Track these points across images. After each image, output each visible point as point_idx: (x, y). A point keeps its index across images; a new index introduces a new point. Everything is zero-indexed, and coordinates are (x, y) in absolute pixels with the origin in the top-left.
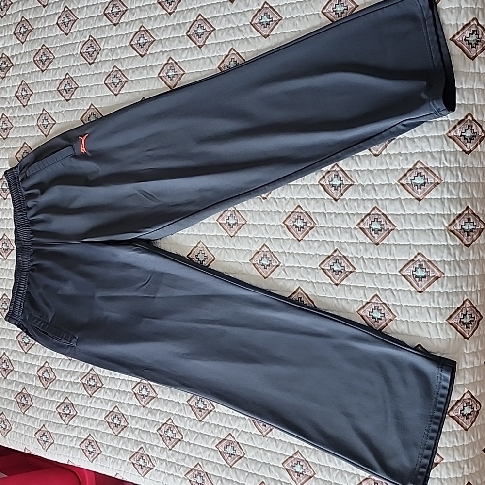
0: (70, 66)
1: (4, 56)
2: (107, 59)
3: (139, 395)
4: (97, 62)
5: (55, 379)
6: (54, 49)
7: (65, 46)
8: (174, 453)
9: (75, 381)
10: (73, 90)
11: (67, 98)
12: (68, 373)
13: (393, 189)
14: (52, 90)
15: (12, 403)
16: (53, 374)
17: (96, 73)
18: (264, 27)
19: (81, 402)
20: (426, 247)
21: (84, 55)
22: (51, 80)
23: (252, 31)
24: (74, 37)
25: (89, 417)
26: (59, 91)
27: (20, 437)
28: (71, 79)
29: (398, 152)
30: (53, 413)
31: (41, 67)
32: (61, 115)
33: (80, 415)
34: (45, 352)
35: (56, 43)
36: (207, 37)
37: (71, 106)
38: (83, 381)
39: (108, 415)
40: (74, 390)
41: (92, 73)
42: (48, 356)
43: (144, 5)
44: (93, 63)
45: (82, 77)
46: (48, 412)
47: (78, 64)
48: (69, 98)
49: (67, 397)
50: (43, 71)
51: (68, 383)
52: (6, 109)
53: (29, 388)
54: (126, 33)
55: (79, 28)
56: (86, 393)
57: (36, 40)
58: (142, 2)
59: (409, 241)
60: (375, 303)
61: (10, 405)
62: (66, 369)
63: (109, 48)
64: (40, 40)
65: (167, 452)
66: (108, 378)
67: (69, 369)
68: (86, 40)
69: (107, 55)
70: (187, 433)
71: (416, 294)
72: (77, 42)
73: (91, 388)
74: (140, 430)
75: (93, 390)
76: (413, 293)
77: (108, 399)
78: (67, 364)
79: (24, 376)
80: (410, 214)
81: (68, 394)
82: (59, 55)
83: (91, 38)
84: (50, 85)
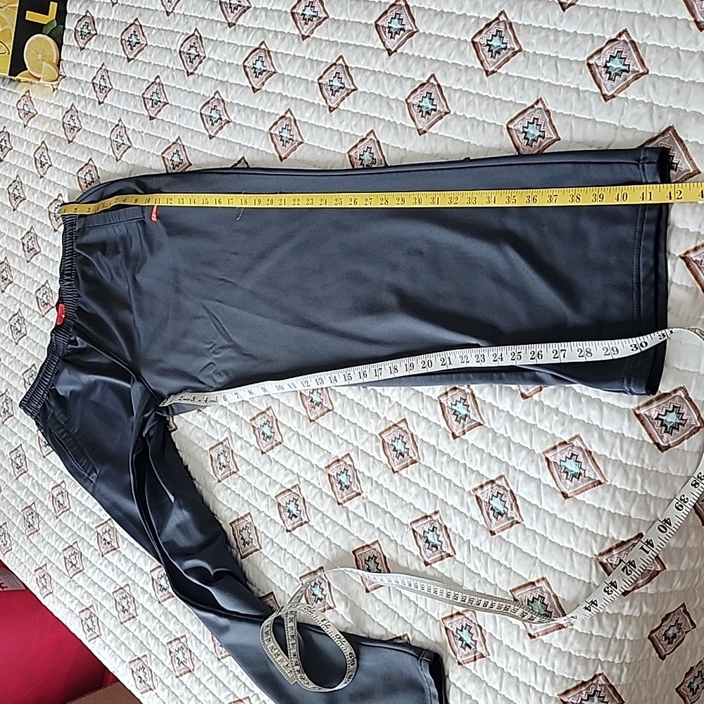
0: (164, 66)
1: (88, 14)
2: (210, 76)
3: (157, 583)
4: (198, 75)
5: (68, 509)
6: (149, 29)
7: (163, 32)
8: (180, 684)
9: (89, 525)
10: (161, 105)
11: (151, 115)
12: (84, 510)
13: (533, 461)
14: (136, 94)
15: (18, 516)
16: (68, 501)
17: (192, 92)
18: (422, 116)
19: (91, 557)
20: (557, 574)
21: (183, 57)
22: (137, 77)
23: (404, 115)
24: (176, 22)
25: (96, 581)
26: (144, 99)
27: (19, 565)
28: (161, 86)
29: (555, 407)
30: (58, 555)
31: (127, 53)
32: (139, 136)
33: (87, 574)
35: (153, 23)
36: (343, 99)
37: (154, 129)
38: (99, 530)
39: (117, 591)
40: (87, 536)
41: (188, 90)
43: (273, 8)
44: (192, 73)
45: (174, 89)
46: (53, 549)
47: (174, 68)
48: (153, 116)
49: (77, 542)
50: (129, 60)
51: (81, 523)
52: (77, 98)
53: (39, 506)
54: (241, 44)
55: (186, 10)
56: (98, 548)
57: (129, 7)
58: (271, 4)
59: (536, 553)
60: (468, 619)
61: (15, 518)
62: (83, 503)
63: (216, 59)
64: (134, 9)
65: (172, 678)
68: (191, 34)
69: (211, 69)
70: (200, 667)
71: (524, 637)
72: (179, 32)
74: (149, 630)
75: (107, 548)
76: (521, 634)
77: (122, 569)
78: (85, 498)
79: (37, 488)
80: (548, 511)
81: (79, 538)
82: (154, 43)
83: (196, 33)
84: (134, 84)
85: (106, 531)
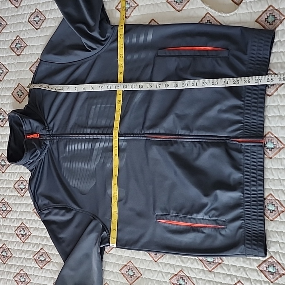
0: (20, 30)
2: (51, 26)
4: (43, 28)
5: (11, 256)
6: (7, 18)
7: (16, 16)
9: (28, 258)
10: (23, 48)
11: (18, 54)
12: (22, 252)
14: (5, 48)
16: (10, 252)
17: (42, 36)
18: (178, 4)
19: (34, 272)
21: (32, 23)
23: (168, 7)
24: (23, 9)
25: (40, 283)
26: (11, 48)
28: (21, 40)
30: (11, 281)
32: (13, 66)
33: (34, 282)
34: (3, 237)
35: (8, 14)
36: (133, 11)
37: (22, 60)
38: (35, 257)
40: (28, 264)
41: (39, 36)
42: (5, 240)
44: (39, 28)
45: (30, 38)
46: (6, 280)
47: (27, 29)
48: (19, 54)
49: (22, 269)
51: (22, 259)
55: (27, 3)
56: (37, 266)
60: (269, 199)
62: (20, 249)
63: (52, 17)
66: (55, 255)
67: (23, 249)
68: (33, 12)
69: (50, 23)
72: (26, 13)
73: (41, 262)
75: (44, 263)
77: (56, 270)
78: (21, 245)
81: (23, 267)
82: (11, 22)
83: (37, 11)
84: (4, 44)
85: (40, 256)
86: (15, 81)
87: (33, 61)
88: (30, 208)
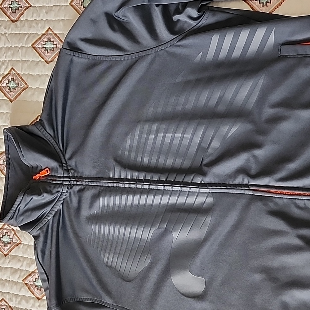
86: (6, 64)
87: (39, 33)
88: (18, 276)
